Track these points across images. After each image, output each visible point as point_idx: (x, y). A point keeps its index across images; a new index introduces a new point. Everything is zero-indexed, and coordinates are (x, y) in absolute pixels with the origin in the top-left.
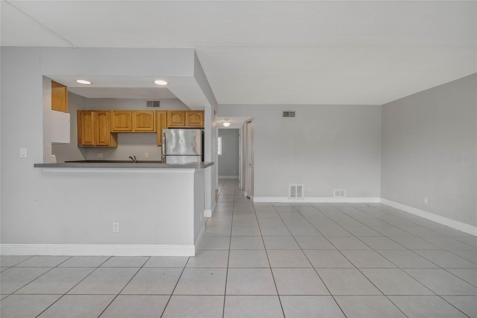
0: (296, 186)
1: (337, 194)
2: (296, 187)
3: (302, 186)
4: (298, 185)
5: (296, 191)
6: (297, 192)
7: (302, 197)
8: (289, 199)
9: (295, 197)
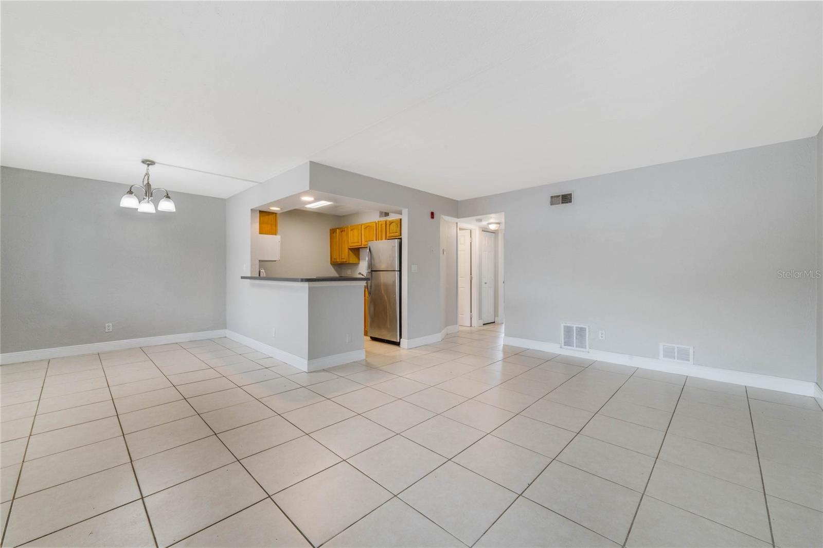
0: (575, 326)
1: (669, 354)
2: (575, 329)
3: (585, 328)
4: (579, 326)
5: (574, 336)
6: (576, 339)
7: (585, 348)
8: (561, 347)
9: (573, 346)
